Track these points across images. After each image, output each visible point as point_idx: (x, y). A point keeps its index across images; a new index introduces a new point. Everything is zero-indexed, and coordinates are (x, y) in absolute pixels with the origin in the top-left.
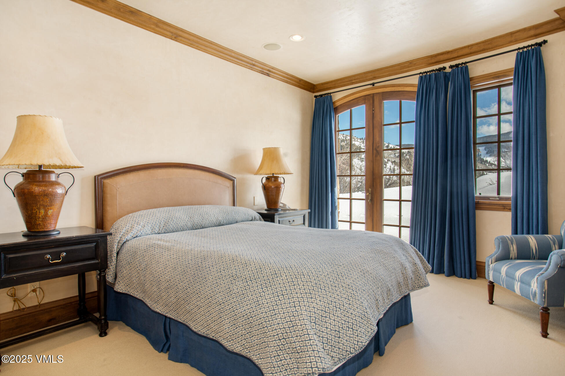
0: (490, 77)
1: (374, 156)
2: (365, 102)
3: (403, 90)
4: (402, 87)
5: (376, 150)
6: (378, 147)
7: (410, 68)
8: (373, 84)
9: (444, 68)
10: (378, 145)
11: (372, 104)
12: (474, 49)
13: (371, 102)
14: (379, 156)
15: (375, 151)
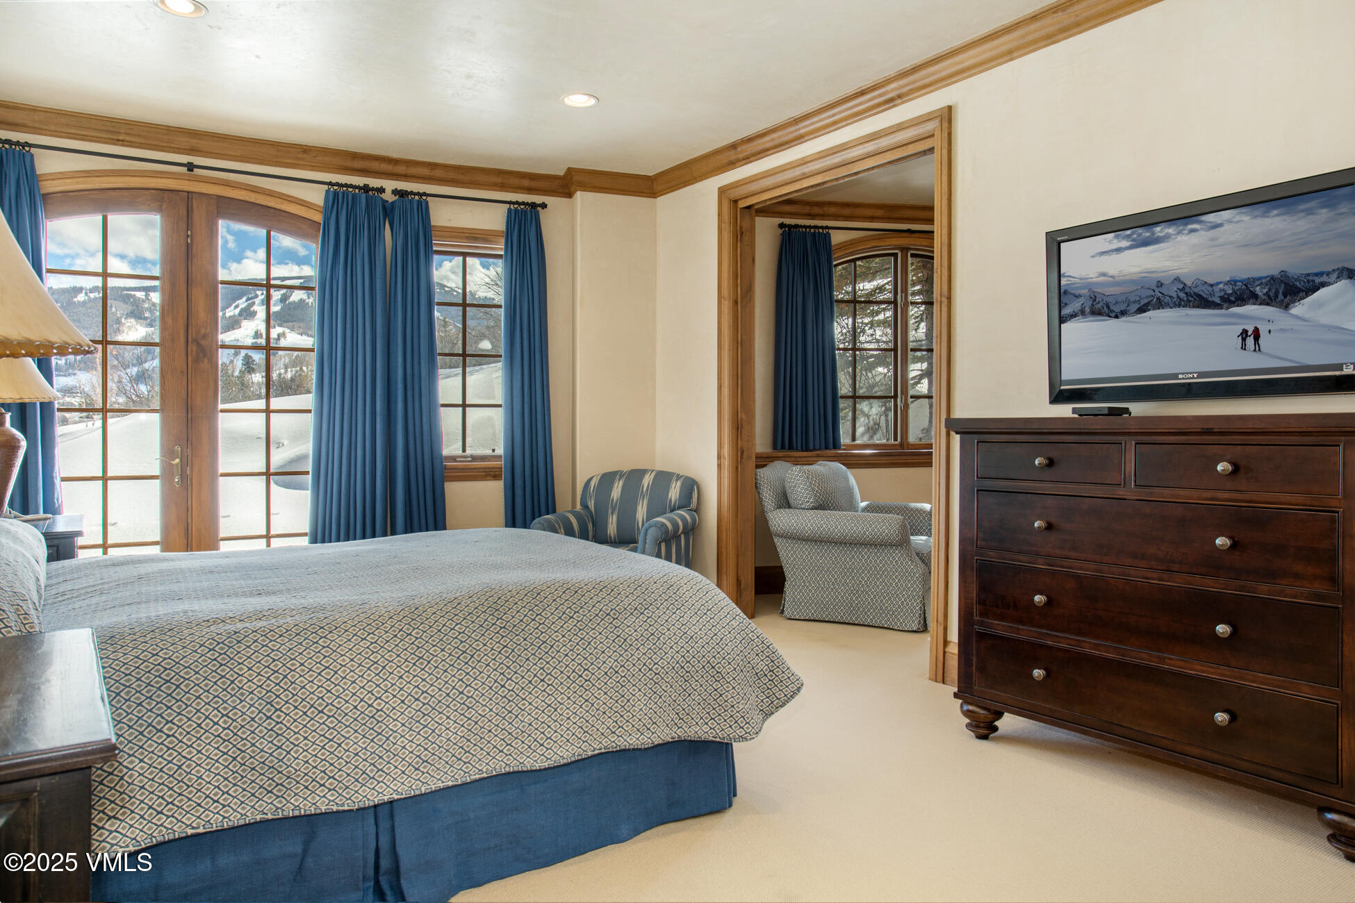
0: (462, 235)
1: (190, 358)
2: (161, 206)
3: (278, 206)
4: (280, 200)
5: (199, 345)
6: (205, 336)
7: (301, 162)
8: (191, 167)
9: (382, 190)
10: (203, 331)
11: (185, 219)
12: (438, 173)
13: (183, 211)
14: (206, 360)
15: (193, 348)
